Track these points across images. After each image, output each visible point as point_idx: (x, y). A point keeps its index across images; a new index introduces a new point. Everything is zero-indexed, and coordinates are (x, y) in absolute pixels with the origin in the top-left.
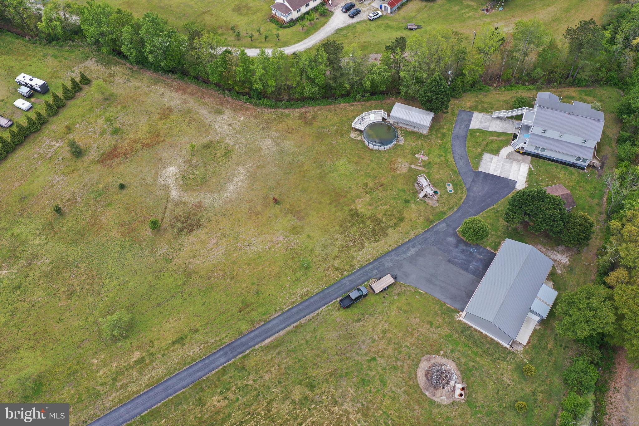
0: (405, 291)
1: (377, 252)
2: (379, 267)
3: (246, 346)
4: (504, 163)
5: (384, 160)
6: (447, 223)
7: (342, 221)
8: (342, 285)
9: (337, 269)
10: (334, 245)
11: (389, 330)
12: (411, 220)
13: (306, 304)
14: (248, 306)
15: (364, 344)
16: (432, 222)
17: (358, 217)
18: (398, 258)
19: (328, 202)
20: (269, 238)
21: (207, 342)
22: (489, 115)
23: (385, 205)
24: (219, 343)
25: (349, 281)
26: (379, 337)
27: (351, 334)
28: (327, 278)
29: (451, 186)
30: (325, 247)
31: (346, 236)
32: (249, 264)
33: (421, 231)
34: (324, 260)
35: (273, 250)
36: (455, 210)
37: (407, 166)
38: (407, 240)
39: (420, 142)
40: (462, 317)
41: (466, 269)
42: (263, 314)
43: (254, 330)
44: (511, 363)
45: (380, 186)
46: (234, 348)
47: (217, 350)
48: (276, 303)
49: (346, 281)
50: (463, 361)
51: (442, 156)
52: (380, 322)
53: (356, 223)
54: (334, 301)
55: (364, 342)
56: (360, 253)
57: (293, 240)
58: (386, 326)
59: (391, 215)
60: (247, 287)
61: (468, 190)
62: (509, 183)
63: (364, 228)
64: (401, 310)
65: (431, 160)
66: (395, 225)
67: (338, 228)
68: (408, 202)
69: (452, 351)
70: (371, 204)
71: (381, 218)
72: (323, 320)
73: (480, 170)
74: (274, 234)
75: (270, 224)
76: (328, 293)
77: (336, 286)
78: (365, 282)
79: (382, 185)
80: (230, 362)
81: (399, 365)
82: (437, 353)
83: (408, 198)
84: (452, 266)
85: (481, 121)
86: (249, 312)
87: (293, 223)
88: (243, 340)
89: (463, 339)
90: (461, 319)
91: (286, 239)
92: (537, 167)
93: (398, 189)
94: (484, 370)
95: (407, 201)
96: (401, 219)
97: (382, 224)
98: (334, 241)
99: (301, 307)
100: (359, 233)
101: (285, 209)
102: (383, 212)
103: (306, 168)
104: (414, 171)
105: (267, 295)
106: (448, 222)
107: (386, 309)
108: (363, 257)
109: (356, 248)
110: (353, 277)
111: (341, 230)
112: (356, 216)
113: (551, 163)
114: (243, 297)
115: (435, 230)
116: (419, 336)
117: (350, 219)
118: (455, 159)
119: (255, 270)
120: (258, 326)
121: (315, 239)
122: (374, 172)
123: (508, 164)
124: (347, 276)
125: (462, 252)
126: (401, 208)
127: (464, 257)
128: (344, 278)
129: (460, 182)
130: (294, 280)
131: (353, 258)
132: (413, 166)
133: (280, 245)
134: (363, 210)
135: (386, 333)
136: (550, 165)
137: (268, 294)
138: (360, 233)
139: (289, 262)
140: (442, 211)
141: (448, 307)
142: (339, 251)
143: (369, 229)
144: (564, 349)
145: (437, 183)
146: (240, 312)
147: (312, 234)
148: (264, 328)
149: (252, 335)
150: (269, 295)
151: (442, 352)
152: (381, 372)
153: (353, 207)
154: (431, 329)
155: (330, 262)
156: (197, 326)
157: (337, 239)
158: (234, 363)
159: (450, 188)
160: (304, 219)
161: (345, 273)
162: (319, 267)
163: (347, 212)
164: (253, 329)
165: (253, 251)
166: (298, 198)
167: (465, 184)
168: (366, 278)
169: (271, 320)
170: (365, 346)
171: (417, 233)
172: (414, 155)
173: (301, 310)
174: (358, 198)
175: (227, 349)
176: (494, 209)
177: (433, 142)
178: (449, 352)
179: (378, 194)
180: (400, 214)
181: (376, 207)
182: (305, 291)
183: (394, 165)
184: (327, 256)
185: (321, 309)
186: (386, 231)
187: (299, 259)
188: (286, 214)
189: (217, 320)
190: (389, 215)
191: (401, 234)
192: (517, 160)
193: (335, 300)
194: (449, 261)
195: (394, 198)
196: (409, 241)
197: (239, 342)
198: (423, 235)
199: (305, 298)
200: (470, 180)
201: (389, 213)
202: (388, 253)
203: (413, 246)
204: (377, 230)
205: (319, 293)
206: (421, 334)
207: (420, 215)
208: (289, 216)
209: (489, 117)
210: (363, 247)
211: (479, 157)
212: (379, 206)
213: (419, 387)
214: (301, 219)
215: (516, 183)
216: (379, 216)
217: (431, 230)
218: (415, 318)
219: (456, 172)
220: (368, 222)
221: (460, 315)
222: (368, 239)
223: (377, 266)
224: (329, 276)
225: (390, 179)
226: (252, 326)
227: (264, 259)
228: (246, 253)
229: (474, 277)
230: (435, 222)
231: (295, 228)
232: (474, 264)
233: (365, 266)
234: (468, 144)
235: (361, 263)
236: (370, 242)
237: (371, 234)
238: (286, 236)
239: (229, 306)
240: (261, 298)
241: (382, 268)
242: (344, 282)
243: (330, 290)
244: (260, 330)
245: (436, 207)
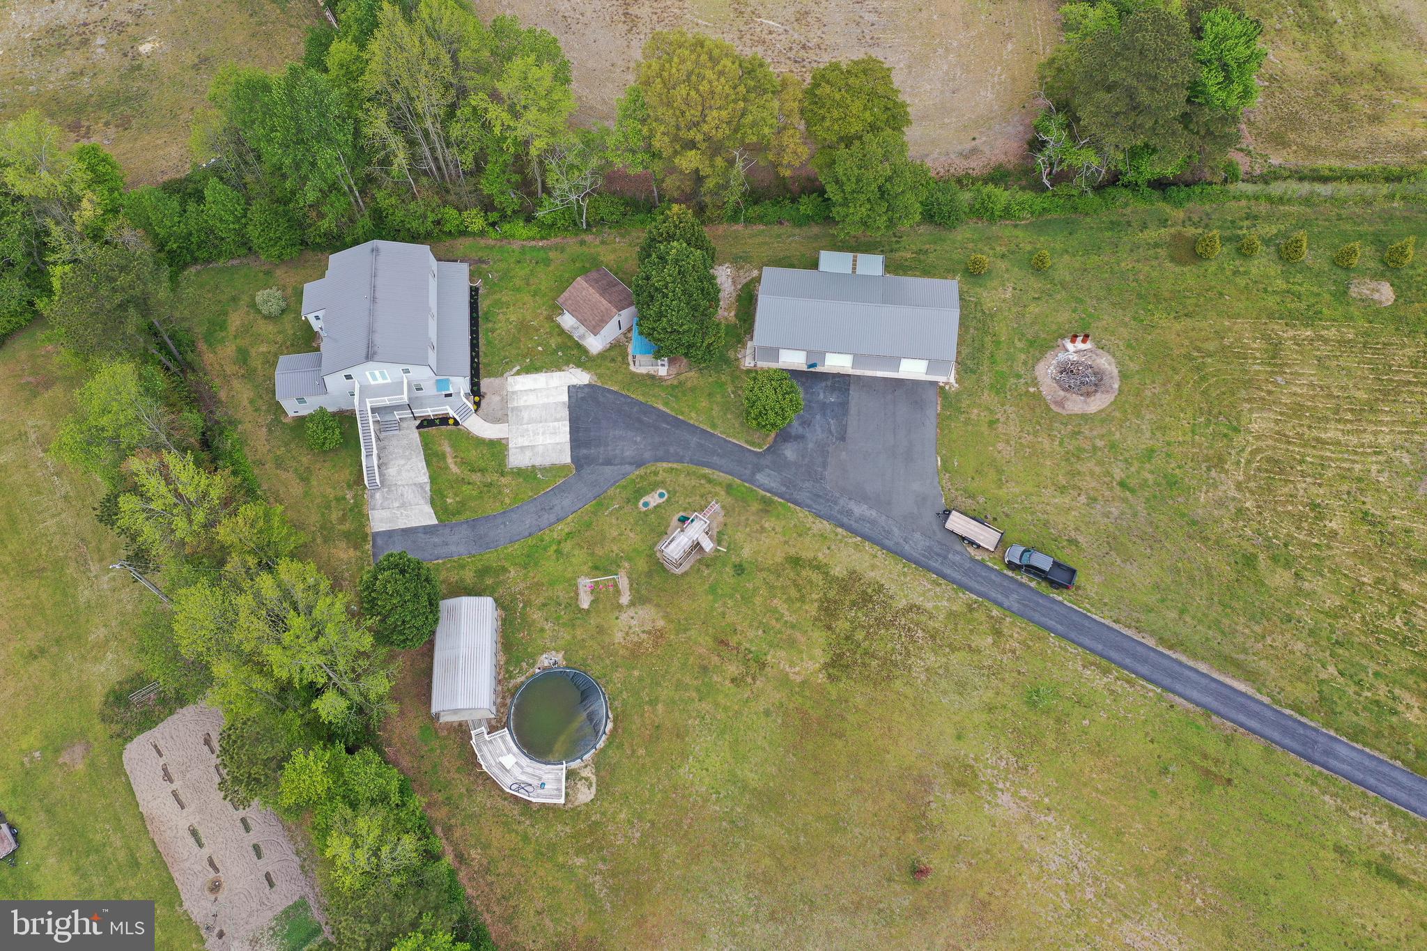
0: (957, 490)
1: (905, 575)
2: (938, 555)
3: (1283, 722)
4: (525, 421)
5: (636, 673)
6: (753, 474)
7: (875, 684)
8: (1026, 606)
9: (998, 633)
10: (947, 669)
11: (1053, 484)
12: (786, 542)
13: (1113, 654)
14: (1207, 772)
15: (1110, 512)
16: (764, 501)
17: (841, 656)
18: (896, 530)
19: (839, 744)
20: (1025, 828)
21: (1339, 809)
22: (372, 496)
23: (775, 610)
24: (1320, 781)
25: (1007, 597)
26: (1079, 495)
27: (1108, 543)
28: (1030, 643)
29: (646, 499)
30: (962, 686)
31: (908, 654)
32: (1119, 833)
33: (801, 513)
34: (995, 671)
35: (1046, 800)
36: (707, 471)
37: (631, 612)
38: (840, 530)
39: (536, 616)
40: (948, 378)
41: (844, 406)
42: (1198, 728)
43: (1242, 725)
44: (976, 293)
45: (727, 645)
46: (1304, 744)
47: (1335, 776)
48: (1156, 716)
49: (1012, 601)
50: (1023, 357)
51: (558, 552)
52: (1048, 504)
53: (860, 651)
54: (1069, 605)
55: (1107, 515)
56: (929, 606)
57: (993, 768)
58: (1050, 490)
59: (796, 585)
60: (1172, 802)
61: (639, 464)
62: (583, 399)
63: (864, 627)
64: (1000, 480)
65: (585, 568)
66: (818, 567)
67: (898, 682)
68: (741, 565)
69: (1019, 376)
70: (792, 643)
71: (816, 605)
72: (1121, 606)
73: (568, 460)
74: (1007, 823)
75: (987, 851)
76: (1062, 624)
77: (1037, 616)
78: (987, 567)
79: (722, 642)
80: (1332, 733)
81: (1103, 443)
82: (1038, 396)
83: (729, 570)
84: (850, 430)
85: (403, 506)
86: (1216, 761)
87: (949, 796)
88: (1276, 735)
89: (985, 368)
90: (952, 380)
91: (1001, 786)
92: (507, 363)
93: (715, 601)
94: (1016, 326)
95: (739, 569)
96: (796, 562)
97: (832, 594)
98: (936, 673)
99: (1128, 661)
100: (883, 631)
101: (921, 840)
102: (798, 605)
103: (767, 861)
104: (638, 591)
105: (1156, 745)
106: (748, 472)
107: (1016, 506)
108: (937, 597)
109: (923, 618)
110: (993, 594)
111: (898, 673)
112: (842, 658)
113: (482, 341)
114: (1197, 796)
115: (784, 489)
116: (1028, 434)
117: (858, 669)
118: (559, 520)
119: (1122, 809)
120: (1229, 724)
121: (957, 718)
122: (687, 679)
123: (525, 415)
124: (1000, 605)
125: (809, 425)
126: (765, 574)
127: (818, 417)
128: (1008, 609)
129: (624, 487)
130: (1082, 710)
131: (952, 615)
132: (625, 599)
133: (1024, 792)
134: (817, 652)
135: (1064, 487)
136: (489, 343)
137: (1151, 746)
138: (880, 629)
139: (1051, 743)
140: (728, 493)
141: (943, 407)
142: (954, 649)
143: (860, 614)
144: (901, 237)
145: (652, 530)
146: (1229, 781)
147: (950, 730)
148: (1222, 709)
149: (1253, 724)
150: (1152, 741)
151: (1032, 390)
152: (1136, 464)
153: (821, 678)
154: (1002, 420)
155: (990, 656)
156: (1332, 855)
157: (927, 670)
158: (1327, 725)
159: (653, 499)
160: (921, 777)
161: (995, 612)
162: (1019, 673)
163: (841, 685)
164: (1242, 730)
165: (1082, 846)
166: (873, 825)
167: (625, 475)
168: (979, 569)
169: (1198, 704)
170: (1113, 510)
171: (811, 519)
172: (588, 611)
173: (1134, 656)
174: (788, 679)
175: (1317, 756)
176: (666, 404)
177: (522, 586)
178: (1022, 381)
179: (751, 641)
180: (783, 570)
181: (793, 627)
182: (1089, 672)
183: (641, 643)
184: (981, 668)
185: (1102, 620)
186: (843, 580)
187: (1030, 727)
188: (933, 829)
189: (1286, 820)
190: (800, 591)
191: (833, 547)
192: (504, 401)
193: (1065, 602)
194: (843, 438)
195: (747, 599)
196: (842, 526)
197: (1287, 741)
198: (809, 506)
199: (1104, 663)
200: (608, 470)
201: (793, 593)
202: (896, 553)
203: (849, 513)
204: (853, 597)
205: (1073, 641)
206: (1022, 431)
207: (763, 529)
208: (934, 815)
209: (378, 495)
210: (912, 608)
211: (527, 474)
212: (786, 622)
213: (1115, 400)
214: (924, 783)
215: (574, 386)
216: (813, 609)
217: (788, 497)
218: (999, 452)
219: (600, 504)
220: (842, 625)
221: (947, 383)
222: (885, 605)
223: (940, 559)
224: (1021, 643)
225: (692, 632)
226: (1238, 735)
227: (1083, 806)
228: (1098, 861)
229: (852, 387)
230: (763, 497)
231: (960, 784)
232: (825, 397)
233: (954, 582)
234: (492, 507)
235: (952, 594)
236: (891, 597)
237: (871, 606)
238: (992, 789)
239: (1238, 814)
240: (1169, 755)
241: (937, 549)
242: (1016, 605)
243: (1051, 623)
244: (1233, 714)
245: (723, 507)
